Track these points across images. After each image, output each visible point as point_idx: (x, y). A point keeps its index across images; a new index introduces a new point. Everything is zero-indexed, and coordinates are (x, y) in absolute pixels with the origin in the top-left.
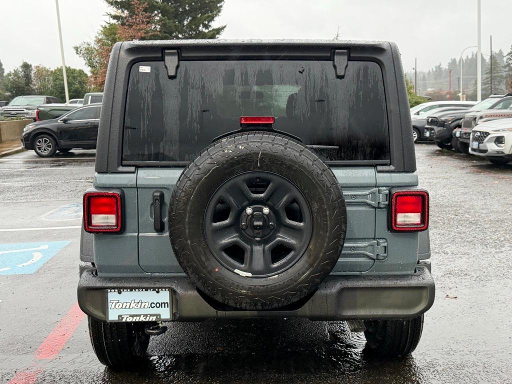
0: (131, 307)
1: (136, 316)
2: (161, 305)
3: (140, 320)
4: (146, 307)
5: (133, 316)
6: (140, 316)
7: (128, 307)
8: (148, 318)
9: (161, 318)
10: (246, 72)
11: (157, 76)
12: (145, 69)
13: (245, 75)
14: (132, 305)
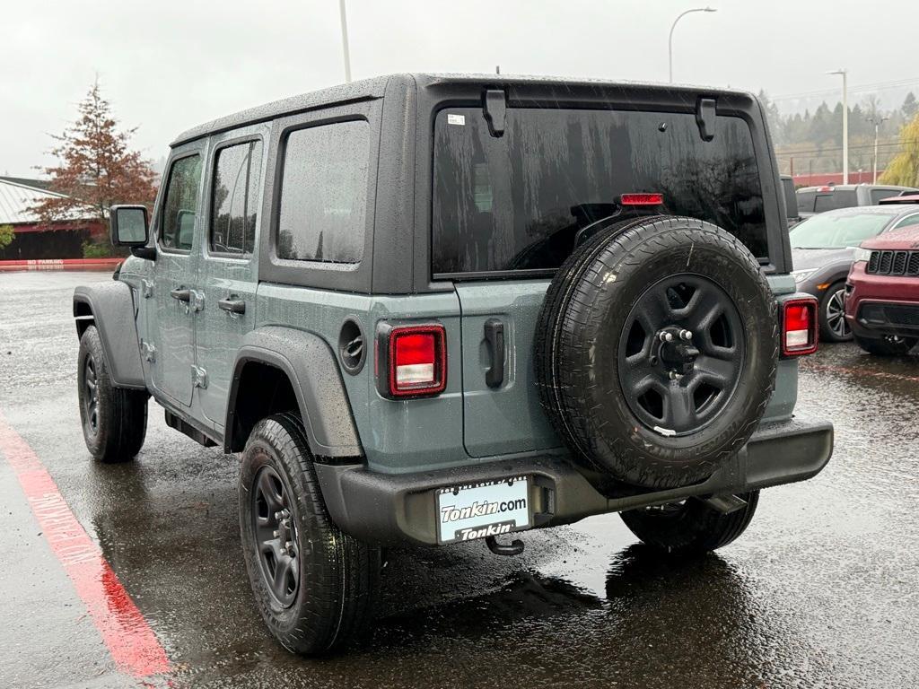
0: (472, 515)
1: (482, 528)
2: (515, 505)
3: (488, 534)
4: (494, 511)
5: (476, 529)
6: (486, 527)
7: (467, 515)
8: (499, 528)
9: (517, 526)
10: (596, 128)
11: (475, 131)
12: (457, 119)
13: (594, 132)
14: (475, 511)
